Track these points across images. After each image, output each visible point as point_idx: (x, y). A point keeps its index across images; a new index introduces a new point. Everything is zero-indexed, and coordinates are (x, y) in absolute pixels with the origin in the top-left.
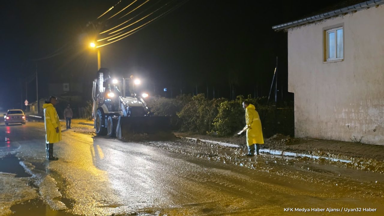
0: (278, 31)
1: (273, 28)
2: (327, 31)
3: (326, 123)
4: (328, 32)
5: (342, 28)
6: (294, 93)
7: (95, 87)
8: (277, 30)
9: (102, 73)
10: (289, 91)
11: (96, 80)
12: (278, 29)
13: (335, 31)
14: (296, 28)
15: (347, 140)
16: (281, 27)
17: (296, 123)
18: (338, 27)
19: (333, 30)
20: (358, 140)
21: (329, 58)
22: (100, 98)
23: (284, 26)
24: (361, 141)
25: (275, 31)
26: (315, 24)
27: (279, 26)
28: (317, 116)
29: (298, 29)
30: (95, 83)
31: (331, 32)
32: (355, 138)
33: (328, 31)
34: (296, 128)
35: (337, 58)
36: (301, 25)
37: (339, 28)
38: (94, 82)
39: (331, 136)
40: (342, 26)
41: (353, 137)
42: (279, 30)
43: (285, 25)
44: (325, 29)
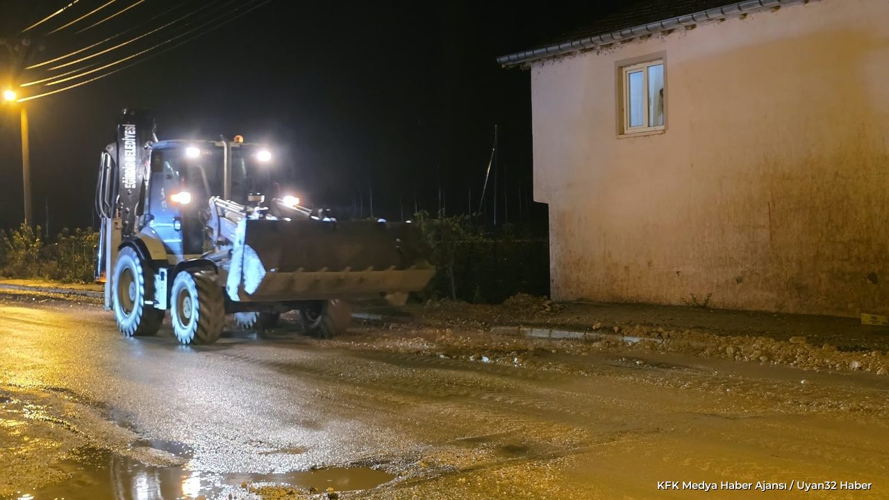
0: (511, 67)
1: (498, 60)
2: (624, 70)
3: (627, 268)
4: (626, 72)
5: (661, 62)
6: (547, 205)
7: (108, 171)
8: (507, 66)
9: (133, 127)
10: (535, 199)
11: (112, 149)
12: (511, 63)
13: (645, 70)
14: (551, 61)
15: (674, 302)
16: (519, 59)
17: (554, 269)
18: (651, 61)
19: (639, 66)
20: (701, 302)
21: (630, 126)
22: (125, 207)
23: (526, 57)
24: (708, 305)
25: (503, 66)
26: (598, 54)
27: (513, 57)
28: (605, 252)
29: (557, 63)
30: (106, 158)
31: (632, 72)
32: (694, 299)
33: (628, 69)
34: (553, 281)
35: (649, 126)
36: (565, 55)
37: (654, 63)
38: (103, 155)
39: (638, 296)
40: (661, 59)
41: (691, 297)
42: (513, 65)
43: (528, 53)
44: (622, 65)
